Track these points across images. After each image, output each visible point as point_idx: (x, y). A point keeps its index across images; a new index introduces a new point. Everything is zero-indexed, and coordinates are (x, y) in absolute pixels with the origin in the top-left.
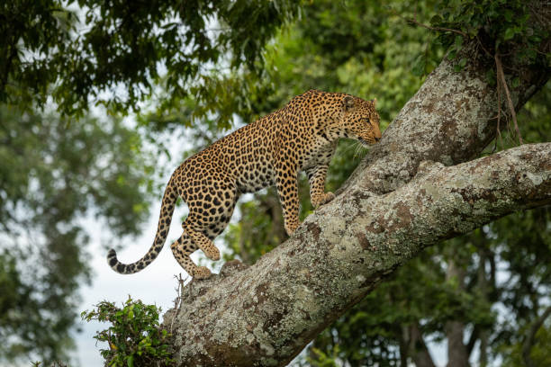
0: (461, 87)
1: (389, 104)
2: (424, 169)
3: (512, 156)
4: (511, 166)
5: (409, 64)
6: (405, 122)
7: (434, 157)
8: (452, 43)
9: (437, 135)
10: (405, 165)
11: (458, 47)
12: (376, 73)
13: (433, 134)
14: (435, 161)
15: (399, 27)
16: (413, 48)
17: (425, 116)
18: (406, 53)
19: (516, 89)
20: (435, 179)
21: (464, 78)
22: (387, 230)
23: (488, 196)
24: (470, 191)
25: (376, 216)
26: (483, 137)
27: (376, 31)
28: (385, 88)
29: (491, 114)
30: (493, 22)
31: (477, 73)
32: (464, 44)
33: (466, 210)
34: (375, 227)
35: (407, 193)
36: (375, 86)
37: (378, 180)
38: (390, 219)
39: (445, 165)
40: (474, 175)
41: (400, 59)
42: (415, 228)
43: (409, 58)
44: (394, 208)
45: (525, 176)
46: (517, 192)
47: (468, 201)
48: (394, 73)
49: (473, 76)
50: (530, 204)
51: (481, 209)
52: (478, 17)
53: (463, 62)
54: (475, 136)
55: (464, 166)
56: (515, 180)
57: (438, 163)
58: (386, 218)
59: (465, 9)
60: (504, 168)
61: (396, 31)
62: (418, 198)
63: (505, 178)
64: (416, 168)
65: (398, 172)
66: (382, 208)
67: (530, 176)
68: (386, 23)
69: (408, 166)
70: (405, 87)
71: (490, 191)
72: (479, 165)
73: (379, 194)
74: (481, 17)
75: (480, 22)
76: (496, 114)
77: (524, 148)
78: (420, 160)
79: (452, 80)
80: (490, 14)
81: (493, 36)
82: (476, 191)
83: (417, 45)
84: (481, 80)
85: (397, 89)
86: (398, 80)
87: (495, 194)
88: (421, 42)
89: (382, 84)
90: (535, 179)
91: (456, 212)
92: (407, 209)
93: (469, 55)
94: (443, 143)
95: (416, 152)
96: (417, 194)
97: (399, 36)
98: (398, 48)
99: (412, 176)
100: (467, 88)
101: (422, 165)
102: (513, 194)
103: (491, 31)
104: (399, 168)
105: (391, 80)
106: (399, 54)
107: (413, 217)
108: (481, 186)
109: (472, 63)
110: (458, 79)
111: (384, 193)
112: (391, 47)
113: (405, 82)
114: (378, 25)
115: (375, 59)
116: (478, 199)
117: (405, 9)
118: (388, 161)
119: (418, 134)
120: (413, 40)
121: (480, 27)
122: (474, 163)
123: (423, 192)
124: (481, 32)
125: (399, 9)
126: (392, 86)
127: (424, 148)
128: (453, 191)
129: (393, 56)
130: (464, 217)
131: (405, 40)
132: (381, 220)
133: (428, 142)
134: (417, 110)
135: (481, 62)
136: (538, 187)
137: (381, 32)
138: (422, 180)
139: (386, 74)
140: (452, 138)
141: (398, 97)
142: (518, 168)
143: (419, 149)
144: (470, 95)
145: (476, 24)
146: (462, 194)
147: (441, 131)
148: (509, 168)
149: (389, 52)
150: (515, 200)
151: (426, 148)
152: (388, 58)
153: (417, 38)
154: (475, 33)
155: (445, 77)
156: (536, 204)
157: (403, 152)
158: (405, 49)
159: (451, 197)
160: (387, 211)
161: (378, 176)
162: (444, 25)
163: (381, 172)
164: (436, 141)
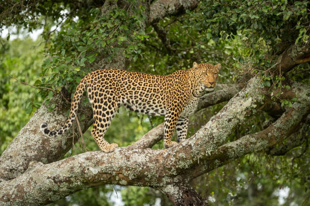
0: (52, 120)
1: (11, 128)
2: (32, 166)
3: (81, 158)
4: (81, 164)
5: (22, 105)
6: (21, 140)
7: (38, 159)
8: (47, 95)
9: (39, 147)
10: (21, 163)
11: (50, 97)
12: (4, 110)
13: (37, 146)
14: (38, 161)
15: (17, 84)
16: (25, 96)
17: (32, 136)
18: (21, 99)
19: (83, 121)
20: (38, 171)
21: (54, 114)
22: (11, 200)
23: (68, 180)
24: (58, 178)
25: (5, 192)
26: (65, 147)
27: (4, 87)
28: (9, 119)
29: (69, 135)
30: (70, 84)
31: (61, 112)
32: (54, 96)
33: (56, 188)
34: (5, 199)
35: (22, 179)
36: (4, 118)
37: (6, 172)
38: (13, 194)
39: (44, 163)
40: (60, 169)
41: (17, 102)
42: (27, 199)
43: (23, 102)
44: (15, 188)
45: (88, 169)
46: (84, 178)
47: (57, 183)
48: (14, 110)
49: (59, 114)
50: (92, 185)
51: (64, 187)
52: (61, 81)
53: (53, 106)
54: (60, 147)
55: (55, 164)
56: (83, 172)
57: (40, 162)
58: (11, 193)
59: (54, 77)
60: (77, 165)
61: (15, 87)
62: (29, 182)
63: (77, 170)
64: (27, 165)
65: (18, 167)
66: (8, 188)
67: (91, 169)
68: (9, 82)
69: (23, 164)
70: (20, 118)
71: (69, 178)
72: (62, 163)
73: (7, 180)
74: (63, 80)
75: (62, 84)
76: (72, 134)
77: (88, 154)
78: (30, 160)
79: (47, 116)
80: (68, 79)
81: (70, 92)
82: (61, 178)
83: (27, 95)
84: (63, 116)
85: (16, 119)
86: (16, 114)
87: (72, 179)
88: (29, 92)
89: (7, 116)
90: (94, 171)
91: (50, 190)
92: (23, 188)
93: (56, 102)
94: (42, 151)
95: (28, 156)
96: (28, 180)
97: (17, 90)
98: (16, 96)
99: (25, 169)
100: (56, 120)
101: (31, 163)
102: (82, 179)
103: (69, 89)
104: (18, 165)
105: (12, 114)
106: (16, 99)
107: (26, 193)
108: (64, 175)
109: (58, 106)
110: (50, 116)
111: (10, 179)
112: (12, 95)
113: (20, 115)
114: (5, 83)
115: (3, 102)
116: (62, 182)
117: (20, 74)
118: (12, 161)
119: (29, 146)
120: (25, 91)
121: (62, 86)
122: (60, 162)
123: (32, 179)
124: (63, 89)
125: (17, 74)
126: (13, 117)
127: (32, 154)
128: (48, 178)
129: (13, 101)
130: (55, 192)
131: (20, 91)
132: (8, 195)
133: (34, 150)
134: (27, 133)
135: (63, 106)
136: (95, 175)
137: (6, 87)
138: (31, 172)
139: (9, 111)
140: (47, 148)
141: (16, 124)
142: (84, 165)
143: (29, 155)
144: (57, 124)
145: (60, 84)
146: (54, 179)
147: (41, 144)
148: (79, 165)
149: (11, 99)
150: (83, 182)
151: (33, 154)
152: (11, 102)
153: (27, 91)
154: (60, 90)
155: (43, 114)
156: (95, 185)
157: (20, 156)
158: (20, 96)
159: (47, 181)
160: (11, 189)
161: (6, 170)
162: (42, 85)
163: (8, 167)
164: (39, 150)
